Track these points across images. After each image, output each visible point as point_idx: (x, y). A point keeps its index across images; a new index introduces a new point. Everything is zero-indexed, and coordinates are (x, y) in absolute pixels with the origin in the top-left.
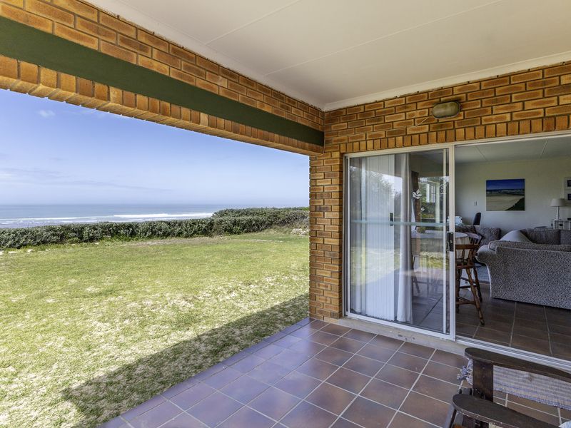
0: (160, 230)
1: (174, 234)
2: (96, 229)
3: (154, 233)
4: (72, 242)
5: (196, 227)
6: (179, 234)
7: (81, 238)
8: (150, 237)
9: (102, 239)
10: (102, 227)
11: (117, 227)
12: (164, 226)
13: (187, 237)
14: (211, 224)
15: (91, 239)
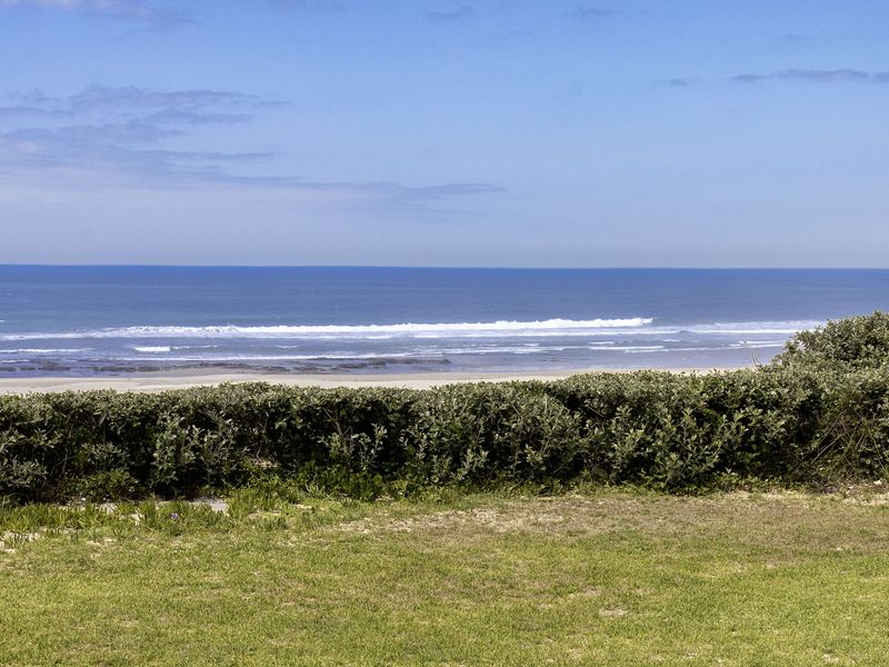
0: (534, 438)
1: (607, 468)
2: (212, 426)
3: (500, 455)
4: (101, 495)
5: (728, 431)
6: (637, 470)
7: (142, 470)
8: (481, 480)
9: (238, 478)
10: (235, 414)
11: (307, 414)
12: (558, 417)
13: (681, 484)
14: (810, 410)
15: (190, 482)
